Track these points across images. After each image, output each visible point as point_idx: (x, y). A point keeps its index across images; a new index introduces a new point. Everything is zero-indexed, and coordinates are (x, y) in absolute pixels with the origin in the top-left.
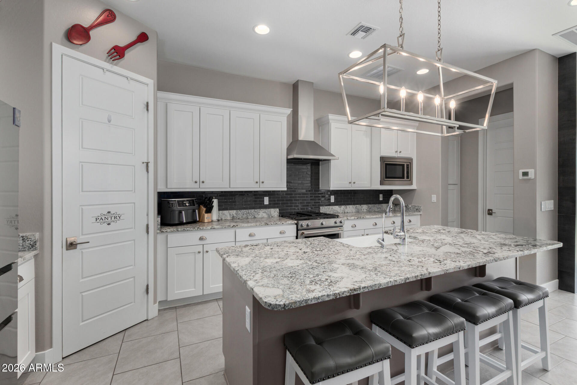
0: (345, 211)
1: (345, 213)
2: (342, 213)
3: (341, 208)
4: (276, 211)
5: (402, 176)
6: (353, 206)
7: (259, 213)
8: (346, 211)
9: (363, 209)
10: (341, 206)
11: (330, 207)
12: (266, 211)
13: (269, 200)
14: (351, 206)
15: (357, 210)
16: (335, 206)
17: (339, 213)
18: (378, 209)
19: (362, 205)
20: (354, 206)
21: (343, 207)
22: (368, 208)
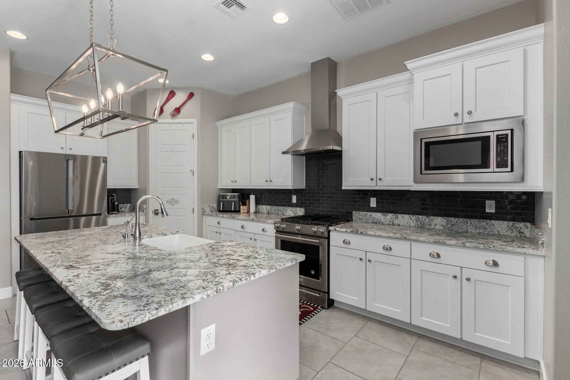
0: (394, 223)
1: (393, 224)
2: (388, 224)
3: (387, 216)
4: (301, 211)
5: (480, 163)
6: (411, 216)
7: (287, 211)
8: (397, 222)
9: (434, 224)
10: (387, 214)
11: (368, 213)
12: (293, 209)
13: (297, 199)
14: (406, 216)
15: (419, 223)
16: (376, 213)
17: (383, 223)
18: (476, 228)
19: (432, 217)
20: (415, 217)
21: (390, 216)
22: (447, 224)
